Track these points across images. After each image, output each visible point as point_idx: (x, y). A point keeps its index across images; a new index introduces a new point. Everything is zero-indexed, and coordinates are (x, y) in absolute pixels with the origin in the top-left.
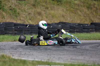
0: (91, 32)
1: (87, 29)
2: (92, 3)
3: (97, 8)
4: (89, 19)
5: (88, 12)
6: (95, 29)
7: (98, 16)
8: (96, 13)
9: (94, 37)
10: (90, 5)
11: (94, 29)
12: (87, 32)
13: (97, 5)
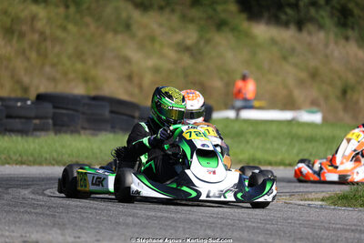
0: (38, 133)
1: (23, 120)
2: (25, 14)
3: (42, 34)
4: (12, 77)
5: (9, 48)
6: (53, 119)
7: (47, 69)
8: (39, 53)
9: (55, 155)
10: (16, 20)
11: (50, 121)
12: (23, 132)
13: (44, 21)
